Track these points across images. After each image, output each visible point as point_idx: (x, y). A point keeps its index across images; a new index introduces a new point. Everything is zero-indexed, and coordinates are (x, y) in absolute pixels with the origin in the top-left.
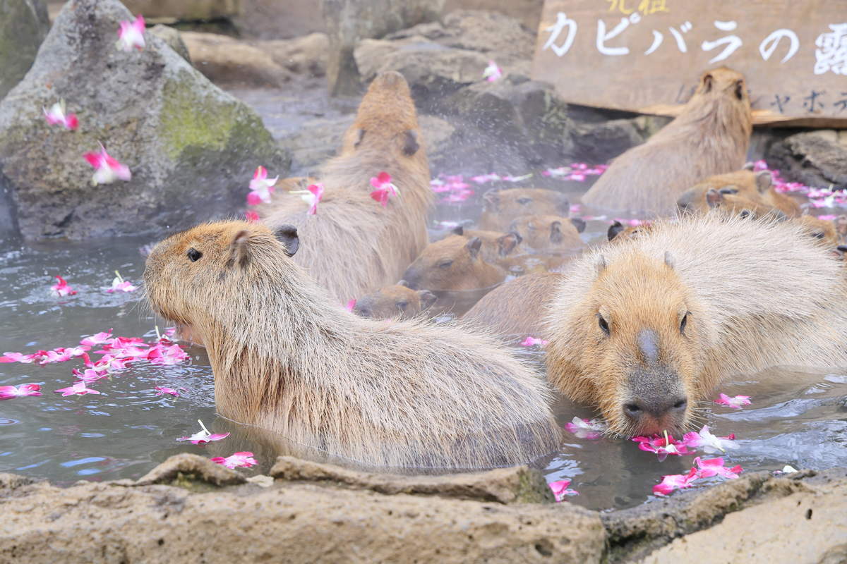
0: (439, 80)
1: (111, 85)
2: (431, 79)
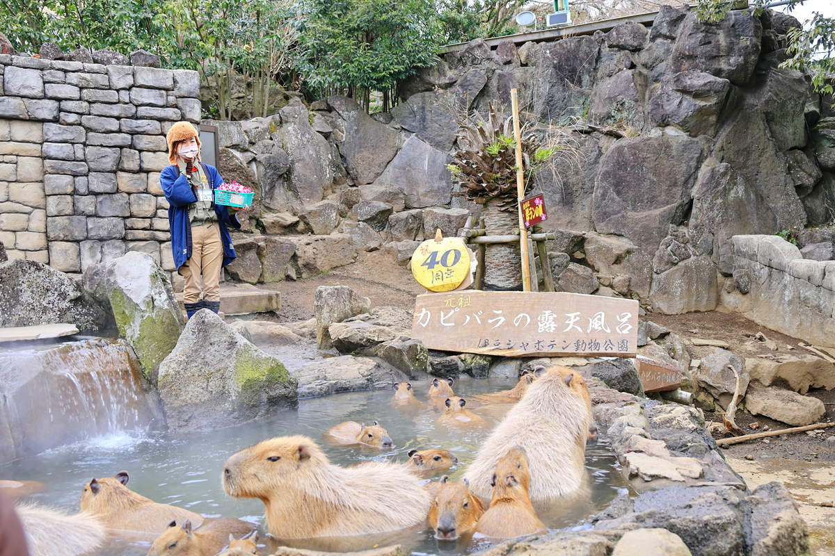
0: (368, 340)
1: (211, 353)
2: (365, 340)
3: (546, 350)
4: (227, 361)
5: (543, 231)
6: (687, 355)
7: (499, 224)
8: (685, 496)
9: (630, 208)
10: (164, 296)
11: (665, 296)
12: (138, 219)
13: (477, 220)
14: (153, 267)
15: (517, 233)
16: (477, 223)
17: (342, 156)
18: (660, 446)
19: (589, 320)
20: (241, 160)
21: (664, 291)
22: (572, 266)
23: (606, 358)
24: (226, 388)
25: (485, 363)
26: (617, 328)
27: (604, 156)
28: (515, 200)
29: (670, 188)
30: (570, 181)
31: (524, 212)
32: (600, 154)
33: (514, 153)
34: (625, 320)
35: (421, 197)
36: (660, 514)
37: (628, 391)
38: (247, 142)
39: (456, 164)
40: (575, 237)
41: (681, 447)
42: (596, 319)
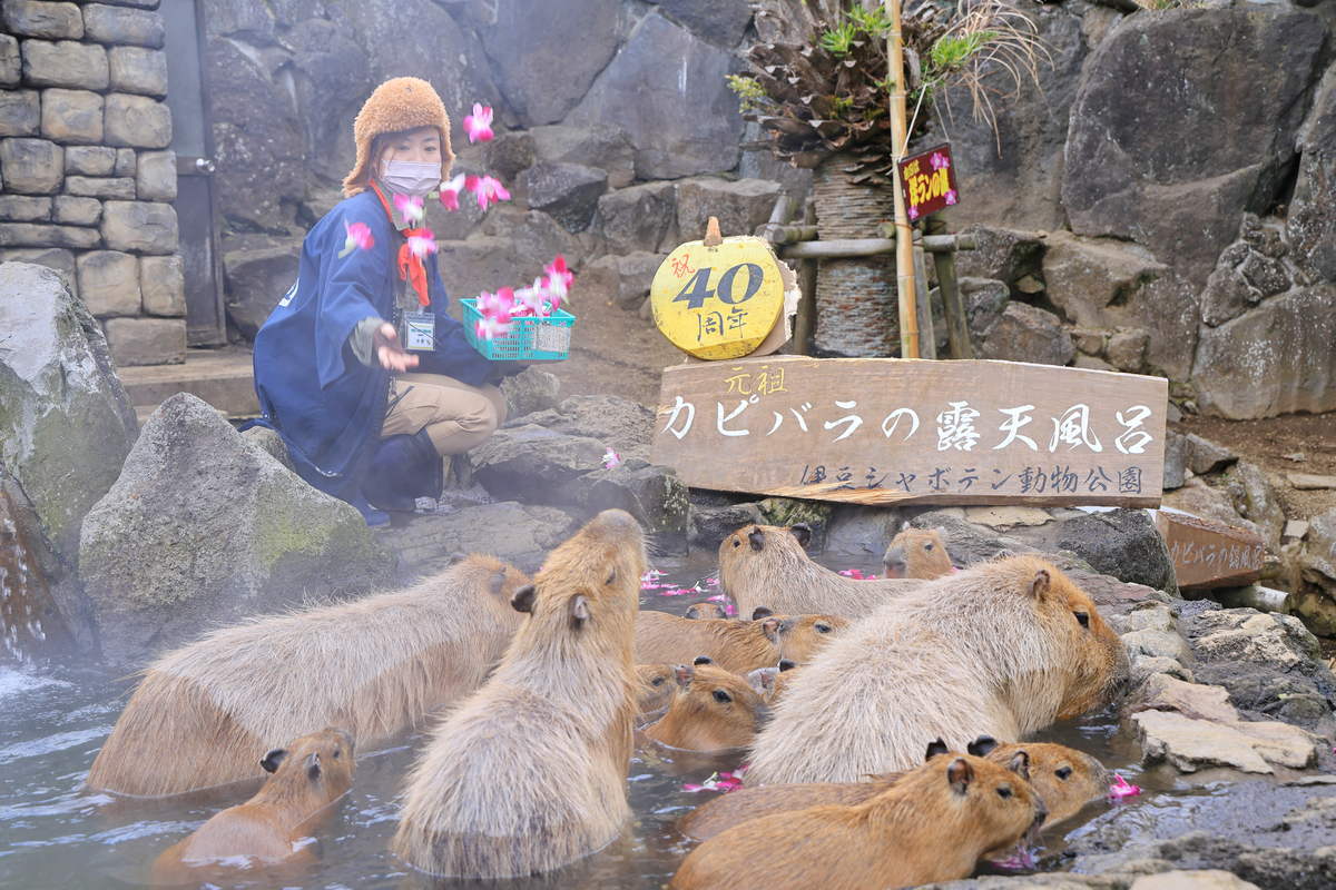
0: (555, 468)
1: (201, 494)
2: (547, 468)
3: (954, 490)
4: (236, 510)
5: (949, 230)
6: (1276, 511)
7: (848, 213)
8: (1273, 805)
9: (1150, 176)
10: (90, 366)
11: (1229, 377)
12: (22, 198)
13: (799, 205)
14: (62, 297)
15: (889, 233)
16: (797, 214)
17: (490, 60)
18: (1214, 698)
19: (1053, 423)
20: (260, 64)
21: (1227, 365)
22: (1013, 309)
23: (1090, 510)
24: (236, 570)
25: (817, 518)
26: (1118, 441)
27: (1093, 55)
28: (887, 160)
29: (1247, 128)
30: (1013, 114)
31: (905, 185)
32: (1084, 50)
33: (884, 48)
34: (1135, 422)
35: (672, 155)
36: (1216, 842)
37: (1140, 580)
38: (272, 23)
39: (751, 75)
40: (1023, 243)
41: (1264, 703)
42: (1069, 421)
